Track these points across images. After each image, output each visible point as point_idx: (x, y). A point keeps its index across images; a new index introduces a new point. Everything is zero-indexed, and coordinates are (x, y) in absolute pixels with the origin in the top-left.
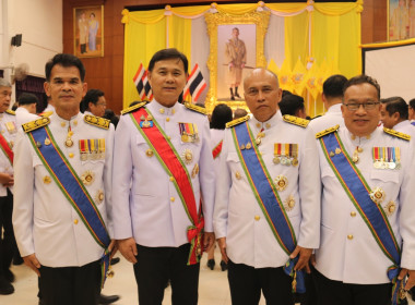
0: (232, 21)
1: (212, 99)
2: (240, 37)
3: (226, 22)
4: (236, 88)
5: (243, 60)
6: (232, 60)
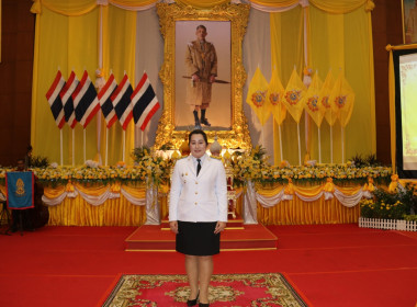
0: (196, 16)
1: (167, 128)
2: (208, 39)
3: (188, 16)
4: (203, 112)
5: (213, 71)
6: (195, 70)
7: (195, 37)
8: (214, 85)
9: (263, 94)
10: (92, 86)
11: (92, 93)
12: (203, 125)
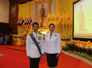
5: (44, 14)
6: (41, 15)
7: (41, 7)
8: (44, 17)
9: (50, 19)
10: (23, 20)
11: (23, 21)
12: (42, 26)
